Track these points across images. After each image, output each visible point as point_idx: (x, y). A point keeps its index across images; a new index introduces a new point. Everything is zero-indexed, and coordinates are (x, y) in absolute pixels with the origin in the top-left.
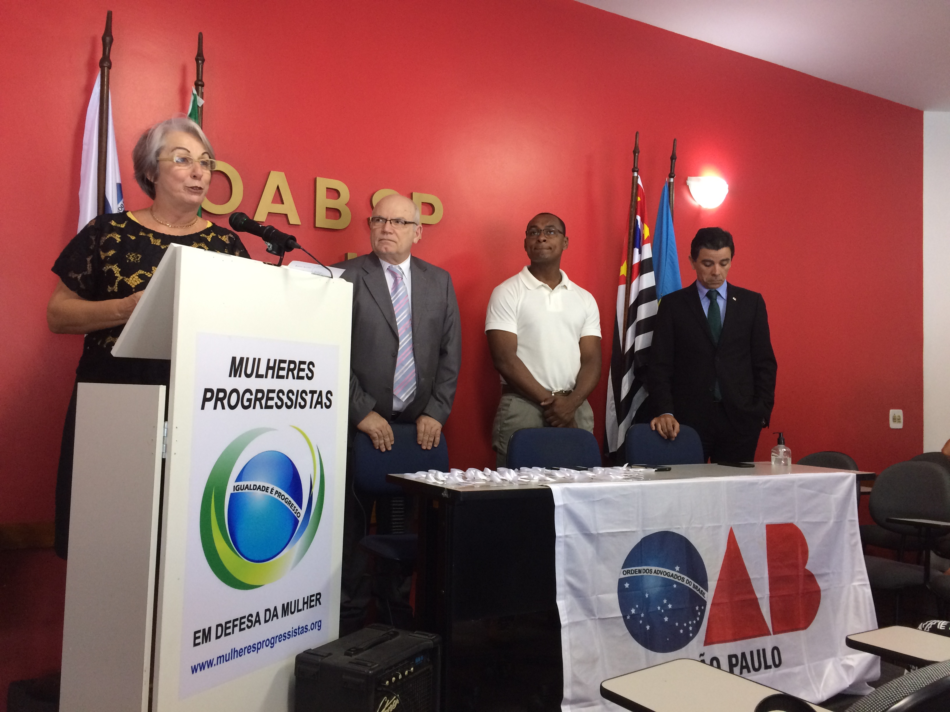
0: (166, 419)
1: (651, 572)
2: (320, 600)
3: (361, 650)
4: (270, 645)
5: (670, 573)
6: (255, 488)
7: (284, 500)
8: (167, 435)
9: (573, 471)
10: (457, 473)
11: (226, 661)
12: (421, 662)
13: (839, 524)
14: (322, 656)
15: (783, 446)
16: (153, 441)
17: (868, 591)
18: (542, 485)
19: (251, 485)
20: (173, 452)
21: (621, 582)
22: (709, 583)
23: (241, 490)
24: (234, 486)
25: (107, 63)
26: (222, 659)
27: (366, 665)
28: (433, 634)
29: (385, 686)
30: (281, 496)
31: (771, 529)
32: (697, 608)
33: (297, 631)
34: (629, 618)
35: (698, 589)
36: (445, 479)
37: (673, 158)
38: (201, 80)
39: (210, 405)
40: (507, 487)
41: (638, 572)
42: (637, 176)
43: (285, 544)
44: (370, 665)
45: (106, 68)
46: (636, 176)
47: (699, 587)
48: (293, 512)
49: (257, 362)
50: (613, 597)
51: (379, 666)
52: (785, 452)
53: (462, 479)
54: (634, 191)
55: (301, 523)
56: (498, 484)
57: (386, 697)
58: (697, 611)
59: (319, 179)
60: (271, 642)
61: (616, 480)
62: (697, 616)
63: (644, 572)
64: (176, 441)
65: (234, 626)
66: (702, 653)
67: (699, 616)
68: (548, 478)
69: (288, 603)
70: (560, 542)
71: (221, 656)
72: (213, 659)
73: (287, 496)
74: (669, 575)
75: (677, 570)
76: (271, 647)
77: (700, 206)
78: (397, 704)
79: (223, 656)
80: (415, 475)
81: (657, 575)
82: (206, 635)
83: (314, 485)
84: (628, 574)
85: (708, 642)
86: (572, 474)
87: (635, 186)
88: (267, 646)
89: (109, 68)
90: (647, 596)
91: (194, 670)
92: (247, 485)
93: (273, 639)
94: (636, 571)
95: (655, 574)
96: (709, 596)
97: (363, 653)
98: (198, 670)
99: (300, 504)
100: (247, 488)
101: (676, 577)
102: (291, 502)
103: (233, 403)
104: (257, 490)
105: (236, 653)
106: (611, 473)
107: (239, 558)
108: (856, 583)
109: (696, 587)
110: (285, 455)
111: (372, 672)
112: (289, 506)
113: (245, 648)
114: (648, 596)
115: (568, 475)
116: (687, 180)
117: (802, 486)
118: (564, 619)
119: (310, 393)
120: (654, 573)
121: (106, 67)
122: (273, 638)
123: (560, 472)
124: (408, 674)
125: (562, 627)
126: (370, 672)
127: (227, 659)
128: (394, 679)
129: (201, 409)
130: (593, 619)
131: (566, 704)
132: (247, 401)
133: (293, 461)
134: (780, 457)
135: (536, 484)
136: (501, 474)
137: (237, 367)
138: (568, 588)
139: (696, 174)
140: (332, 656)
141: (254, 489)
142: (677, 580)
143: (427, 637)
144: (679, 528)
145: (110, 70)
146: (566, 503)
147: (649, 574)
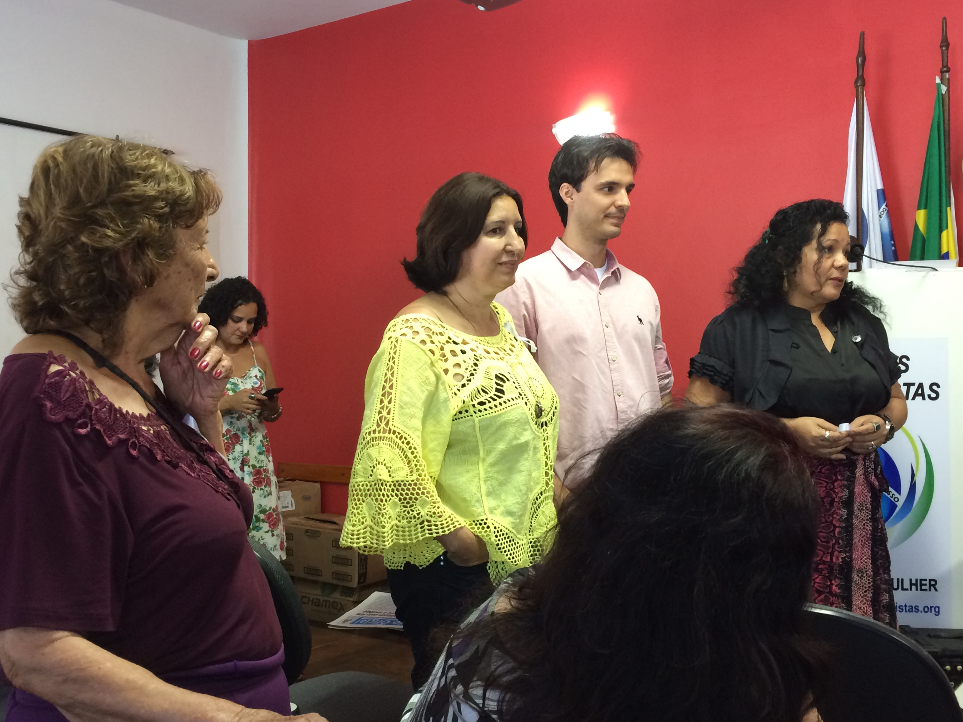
2: (936, 586)
25: (860, 81)
33: (904, 608)
38: (947, 66)
45: (860, 87)
48: (889, 496)
55: (900, 507)
83: (916, 474)
89: (863, 85)
99: (897, 489)
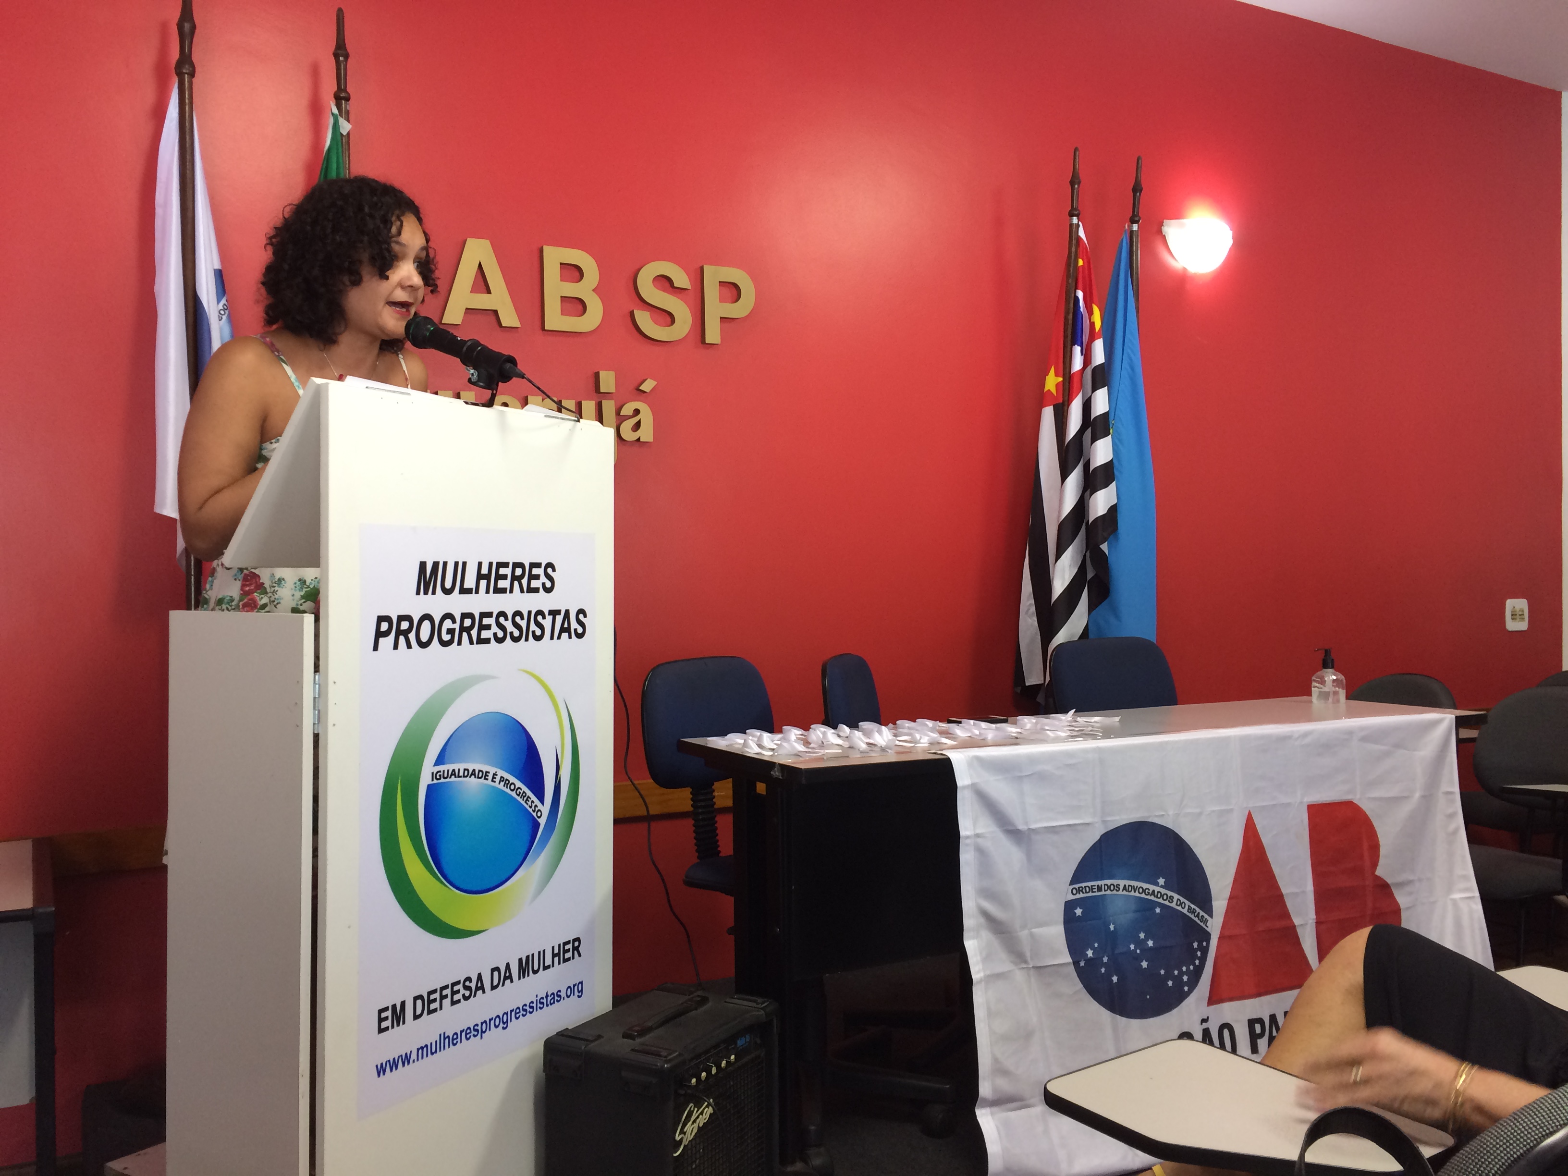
0: (317, 669)
1: (1118, 889)
2: (580, 948)
3: (650, 1030)
4: (502, 1025)
5: (1149, 890)
6: (466, 774)
7: (515, 791)
8: (319, 694)
9: (984, 725)
10: (794, 733)
11: (432, 1054)
12: (747, 1044)
13: (1428, 799)
14: (587, 1040)
15: (1331, 670)
16: (298, 705)
17: (1478, 907)
18: (935, 753)
19: (459, 770)
20: (331, 721)
21: (1069, 906)
22: (1214, 903)
23: (444, 778)
24: (433, 773)
25: (187, 66)
26: (425, 1050)
27: (658, 1055)
28: (765, 999)
29: (690, 1087)
30: (509, 786)
31: (1317, 812)
32: (1195, 945)
33: (545, 1001)
34: (1083, 965)
35: (1196, 914)
36: (775, 747)
37: (1137, 189)
38: (345, 90)
39: (386, 642)
40: (877, 758)
41: (1096, 890)
42: (1077, 223)
43: (519, 863)
44: (666, 1054)
45: (186, 75)
46: (1075, 224)
47: (1198, 910)
48: (530, 810)
49: (461, 568)
50: (1056, 932)
51: (680, 1055)
52: (1334, 681)
53: (803, 747)
54: (1073, 249)
55: (543, 827)
56: (861, 752)
57: (691, 1104)
58: (1196, 950)
59: (547, 249)
60: (503, 1021)
61: (1057, 740)
62: (1196, 957)
63: (1106, 889)
64: (335, 704)
65: (443, 998)
66: (1206, 1018)
67: (1199, 959)
68: (944, 740)
69: (528, 957)
70: (967, 845)
71: (423, 1046)
72: (411, 1052)
73: (519, 784)
74: (1148, 892)
75: (1160, 885)
76: (504, 1028)
77: (1185, 269)
78: (711, 1114)
79: (426, 1046)
80: (726, 740)
81: (1127, 893)
82: (398, 1015)
83: (562, 763)
84: (1079, 893)
85: (1214, 999)
86: (982, 732)
87: (1074, 242)
88: (496, 1027)
89: (192, 75)
90: (1112, 927)
91: (381, 1070)
92: (454, 770)
93: (505, 1016)
94: (1093, 887)
95: (1125, 893)
96: (1215, 925)
97: (652, 1035)
98: (387, 1070)
99: (540, 795)
100: (453, 775)
101: (1159, 896)
102: (526, 794)
103: (425, 636)
104: (470, 777)
105: (447, 1040)
106: (1047, 728)
107: (447, 888)
108: (1457, 896)
109: (1193, 912)
110: (513, 718)
111: (669, 1065)
112: (523, 800)
113: (461, 1032)
114: (1114, 927)
115: (977, 732)
116: (1163, 226)
117: (1365, 739)
118: (977, 971)
119: (549, 615)
120: (1123, 891)
121: (186, 73)
122: (507, 1013)
123: (963, 727)
124: (726, 1066)
125: (974, 983)
126: (666, 1066)
127: (433, 1050)
128: (704, 1074)
129: (372, 649)
130: (1024, 968)
131: (983, 1107)
132: (448, 633)
133: (525, 727)
134: (1326, 689)
135: (924, 751)
136: (867, 734)
137: (429, 577)
138: (982, 920)
139: (1177, 214)
140: (602, 1040)
141: (464, 776)
142: (1161, 900)
143: (754, 1005)
144: (1163, 815)
145: (194, 80)
146: (976, 780)
147: (1115, 892)
